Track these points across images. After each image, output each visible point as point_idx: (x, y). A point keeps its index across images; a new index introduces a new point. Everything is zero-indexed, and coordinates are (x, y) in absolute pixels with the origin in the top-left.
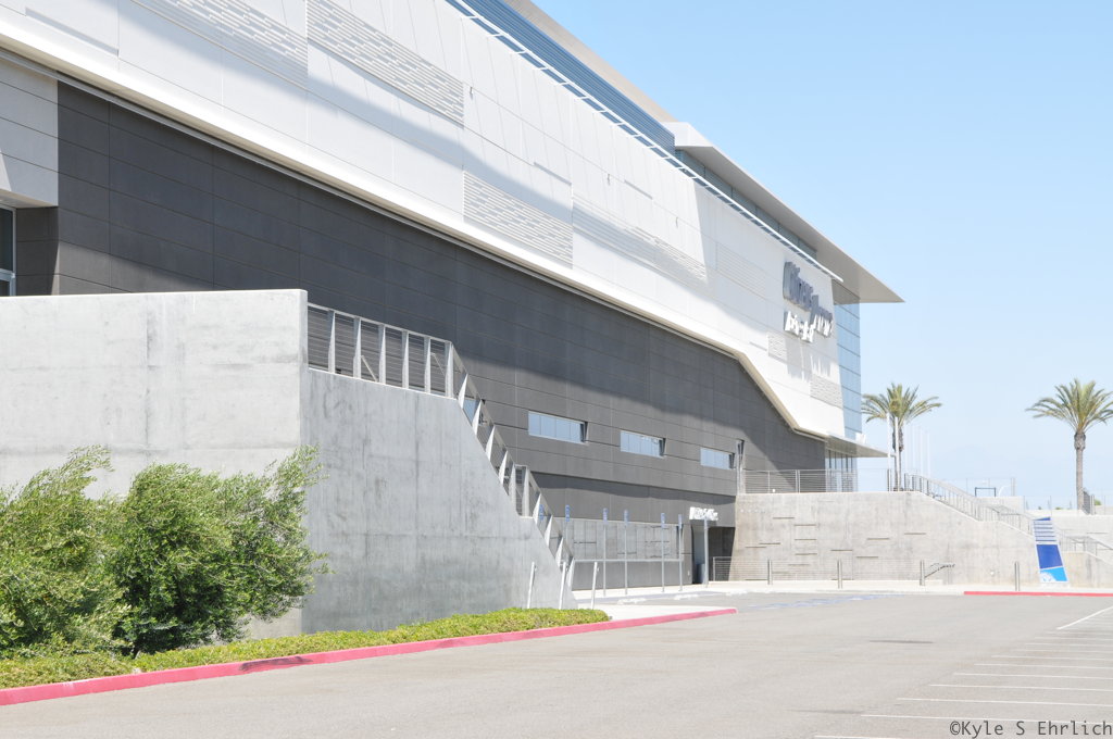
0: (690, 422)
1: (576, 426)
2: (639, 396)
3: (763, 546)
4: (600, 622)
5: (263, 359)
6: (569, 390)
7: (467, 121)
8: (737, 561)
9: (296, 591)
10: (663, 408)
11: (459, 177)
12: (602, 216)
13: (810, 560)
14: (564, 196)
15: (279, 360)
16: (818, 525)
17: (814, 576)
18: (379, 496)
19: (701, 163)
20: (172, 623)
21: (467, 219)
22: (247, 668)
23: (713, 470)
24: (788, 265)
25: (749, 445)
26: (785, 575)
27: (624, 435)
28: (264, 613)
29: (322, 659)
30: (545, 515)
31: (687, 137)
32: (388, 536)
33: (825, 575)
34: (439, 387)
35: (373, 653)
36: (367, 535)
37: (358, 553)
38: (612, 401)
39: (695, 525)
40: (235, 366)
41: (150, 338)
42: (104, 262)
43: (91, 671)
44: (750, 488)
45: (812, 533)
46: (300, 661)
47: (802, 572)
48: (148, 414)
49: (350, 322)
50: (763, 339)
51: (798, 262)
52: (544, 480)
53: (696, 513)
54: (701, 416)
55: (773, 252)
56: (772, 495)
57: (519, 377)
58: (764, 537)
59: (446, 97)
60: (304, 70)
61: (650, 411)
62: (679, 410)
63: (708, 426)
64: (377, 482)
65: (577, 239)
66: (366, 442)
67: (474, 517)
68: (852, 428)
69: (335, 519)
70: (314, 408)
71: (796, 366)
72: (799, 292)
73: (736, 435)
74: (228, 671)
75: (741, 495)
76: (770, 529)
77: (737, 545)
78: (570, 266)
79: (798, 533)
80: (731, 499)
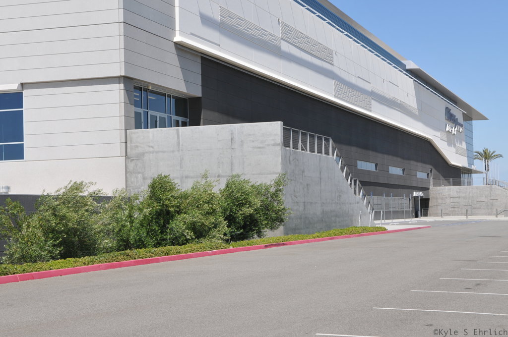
0: (413, 162)
1: (374, 165)
2: (395, 155)
3: (440, 205)
4: (383, 231)
5: (269, 145)
6: (371, 153)
7: (335, 63)
8: (430, 210)
9: (282, 221)
10: (403, 158)
11: (332, 82)
12: (382, 93)
13: (456, 209)
14: (369, 87)
15: (274, 145)
16: (459, 197)
17: (458, 215)
18: (308, 189)
19: (415, 74)
20: (242, 231)
21: (335, 96)
22: (266, 247)
23: (422, 179)
24: (447, 108)
25: (434, 170)
26: (448, 215)
27: (390, 168)
28: (272, 228)
29: (291, 244)
30: (364, 195)
31: (411, 65)
32: (311, 203)
33: (462, 214)
34: (327, 153)
35: (308, 242)
36: (304, 203)
37: (301, 209)
38: (386, 156)
39: (416, 198)
40: (260, 148)
41: (232, 139)
42: (217, 114)
43: (217, 248)
44: (435, 185)
45: (457, 200)
46: (284, 244)
47: (453, 213)
48: (232, 164)
49: (297, 132)
50: (438, 134)
51: (450, 107)
52: (364, 184)
53: (415, 194)
54: (417, 161)
55: (441, 104)
56: (443, 187)
57: (353, 149)
58: (440, 201)
59: (327, 55)
60: (280, 48)
61: (399, 159)
62: (409, 159)
63: (419, 164)
64: (307, 185)
65: (373, 102)
66: (303, 172)
67: (340, 196)
68: (470, 164)
69: (293, 197)
70: (285, 161)
71: (450, 143)
72: (451, 118)
73: (429, 167)
74: (260, 248)
75: (431, 187)
76: (442, 199)
77: (430, 204)
78: (370, 111)
79: (452, 200)
80: (428, 189)
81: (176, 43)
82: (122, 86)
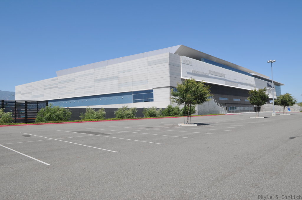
1: (240, 99)
7: (225, 77)
8: (261, 110)
11: (225, 81)
12: (242, 82)
14: (237, 81)
19: (254, 76)
21: (226, 84)
24: (267, 84)
39: (255, 107)
45: (268, 107)
47: (267, 111)
51: (269, 83)
57: (232, 96)
58: (263, 108)
59: (223, 75)
60: (208, 76)
65: (239, 84)
67: (215, 108)
72: (269, 86)
77: (261, 108)
78: (238, 87)
81: (181, 79)
82: (169, 88)
